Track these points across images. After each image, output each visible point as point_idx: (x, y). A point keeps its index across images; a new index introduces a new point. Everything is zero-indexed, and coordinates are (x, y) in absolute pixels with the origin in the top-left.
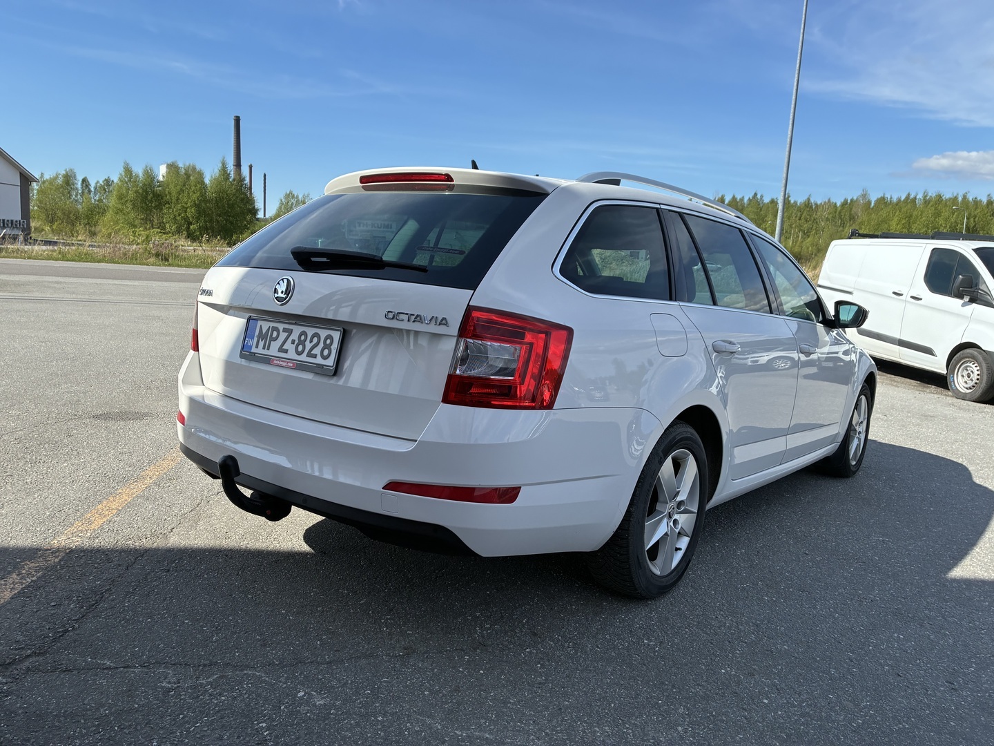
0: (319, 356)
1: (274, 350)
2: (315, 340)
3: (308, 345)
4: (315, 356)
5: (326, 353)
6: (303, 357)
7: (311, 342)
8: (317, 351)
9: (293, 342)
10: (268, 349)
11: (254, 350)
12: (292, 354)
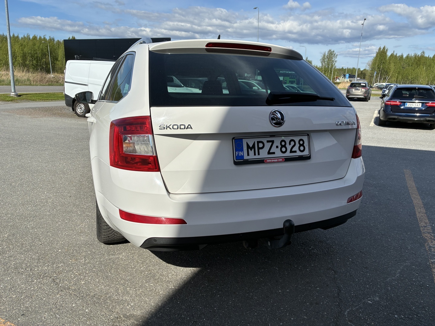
0: (298, 151)
1: (264, 154)
2: (292, 143)
3: (289, 147)
4: (295, 152)
5: (302, 148)
6: (288, 154)
7: (290, 144)
8: (296, 148)
9: (277, 147)
10: (259, 154)
11: (246, 157)
12: (278, 153)
